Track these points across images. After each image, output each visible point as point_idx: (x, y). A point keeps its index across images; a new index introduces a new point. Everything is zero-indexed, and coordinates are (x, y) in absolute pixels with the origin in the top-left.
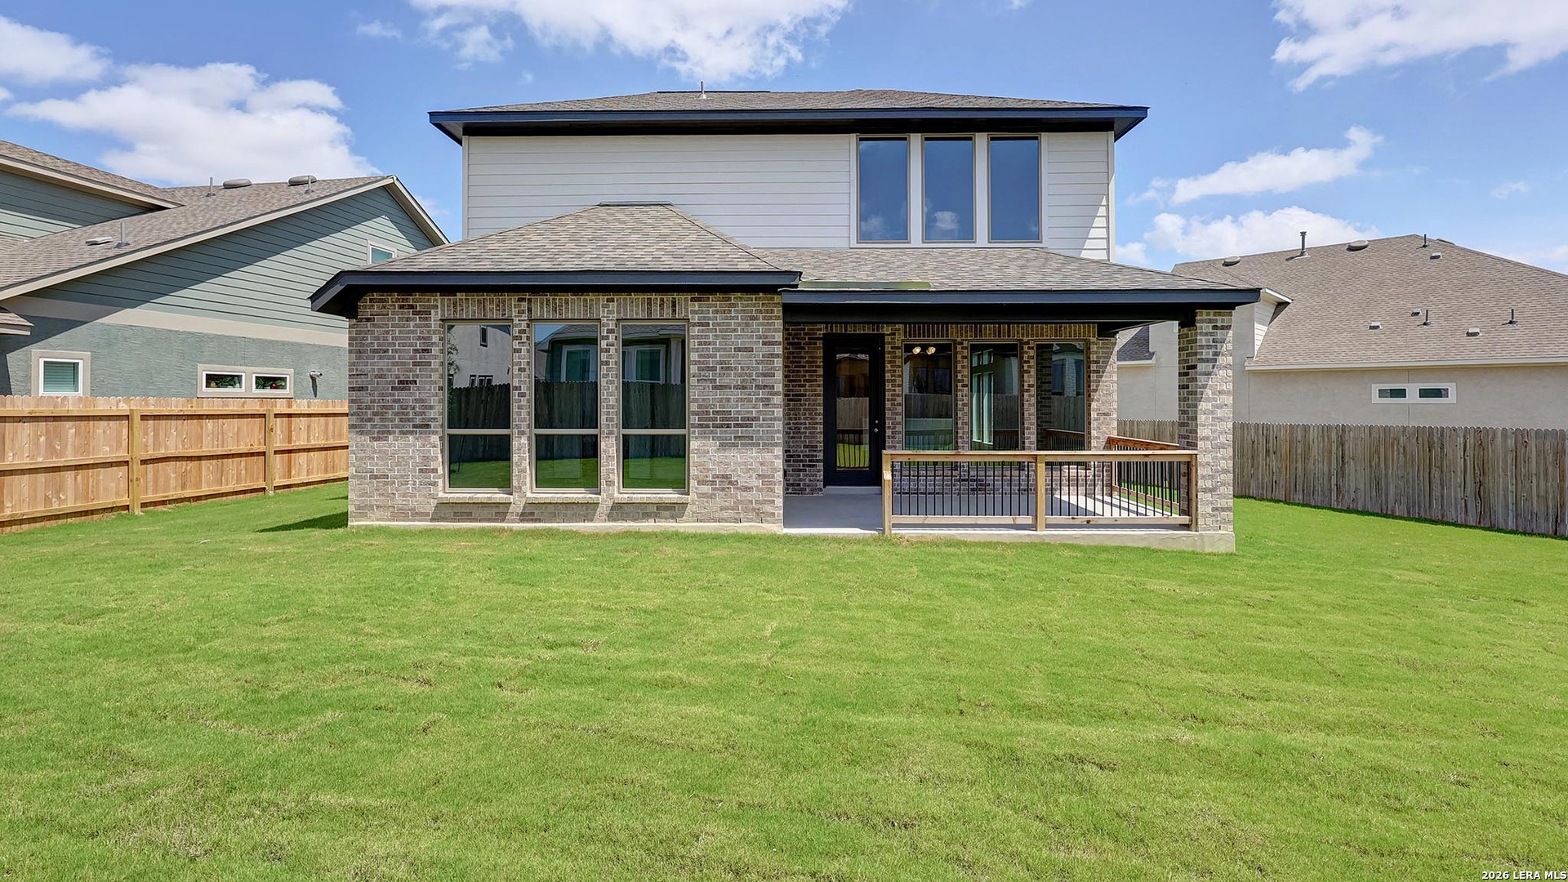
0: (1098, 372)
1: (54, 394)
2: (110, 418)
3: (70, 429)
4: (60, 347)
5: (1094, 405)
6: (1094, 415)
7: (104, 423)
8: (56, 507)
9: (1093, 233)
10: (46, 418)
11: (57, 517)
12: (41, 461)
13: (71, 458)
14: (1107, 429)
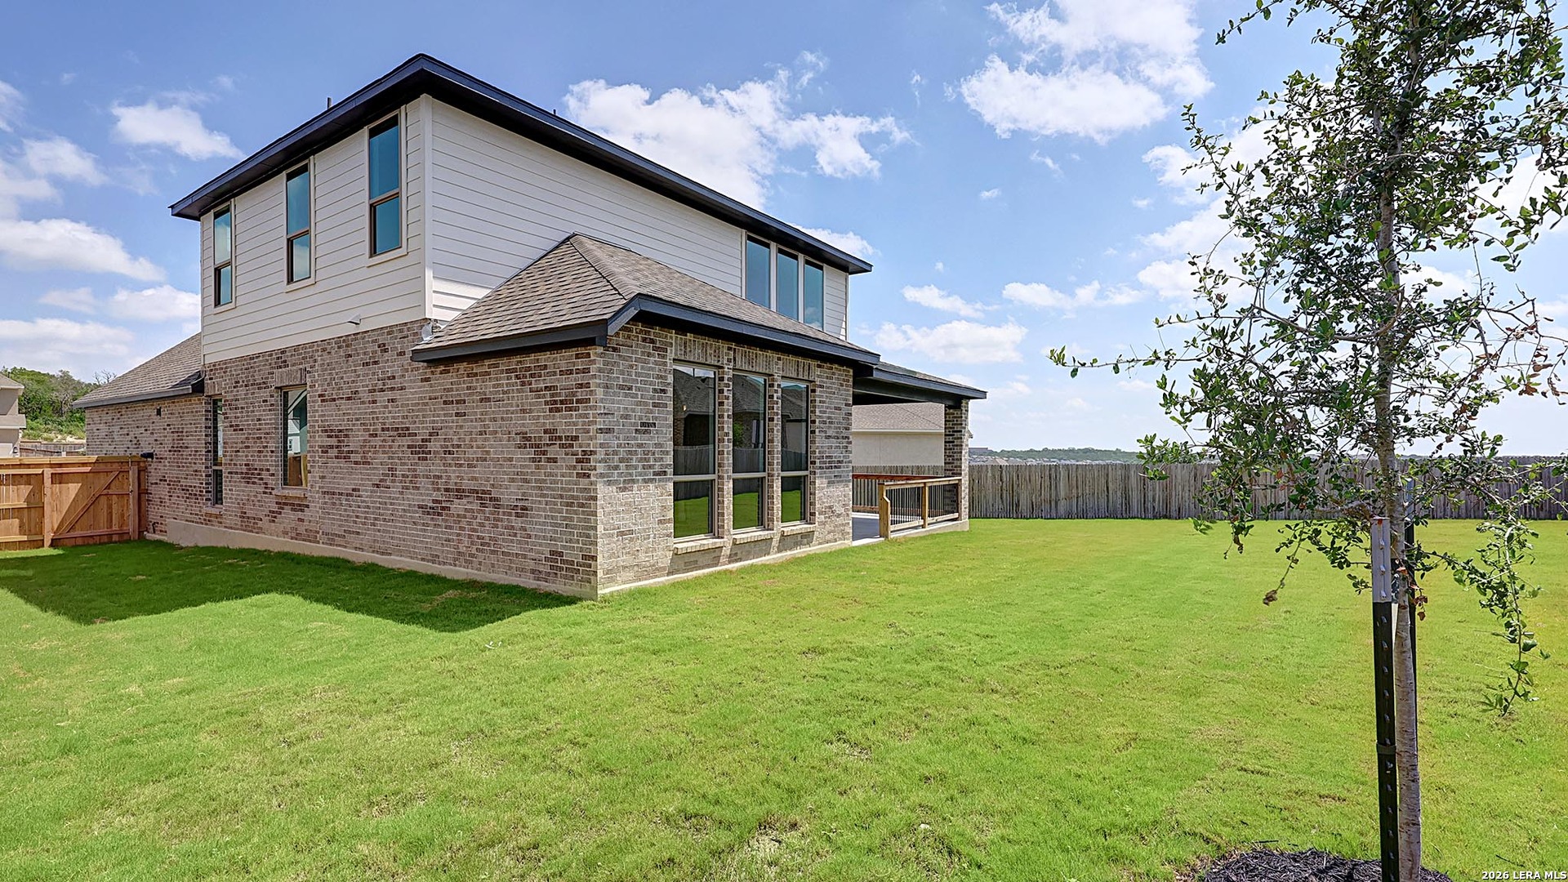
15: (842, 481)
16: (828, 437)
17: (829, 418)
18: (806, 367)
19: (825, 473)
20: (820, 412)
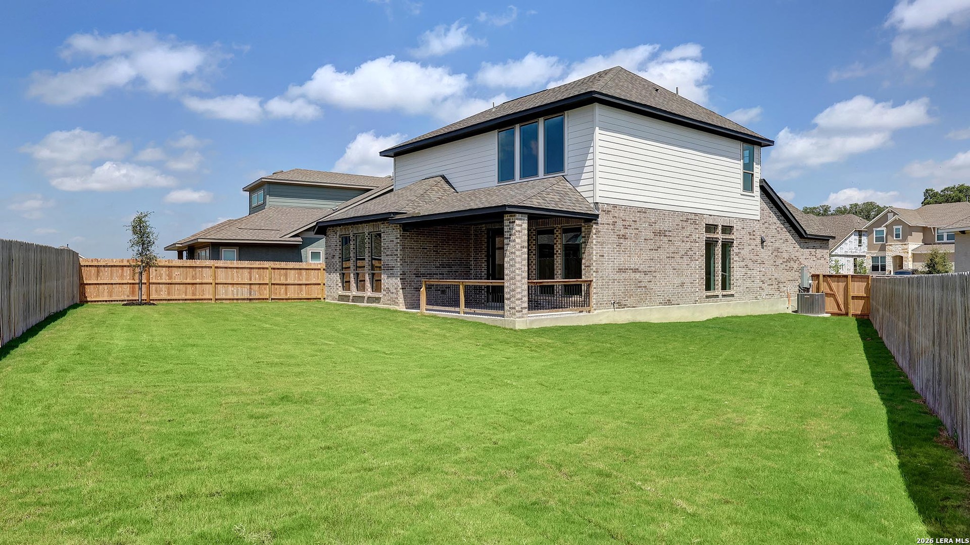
0: (585, 242)
1: (313, 262)
2: (315, 269)
3: (304, 272)
4: (315, 247)
5: (583, 261)
6: (583, 267)
7: (313, 271)
8: (300, 296)
9: (586, 170)
10: (297, 269)
11: (301, 299)
12: (296, 282)
13: (304, 282)
14: (589, 274)
15: (394, 277)
16: (387, 255)
17: (387, 246)
18: (377, 226)
19: (386, 272)
20: (384, 244)
